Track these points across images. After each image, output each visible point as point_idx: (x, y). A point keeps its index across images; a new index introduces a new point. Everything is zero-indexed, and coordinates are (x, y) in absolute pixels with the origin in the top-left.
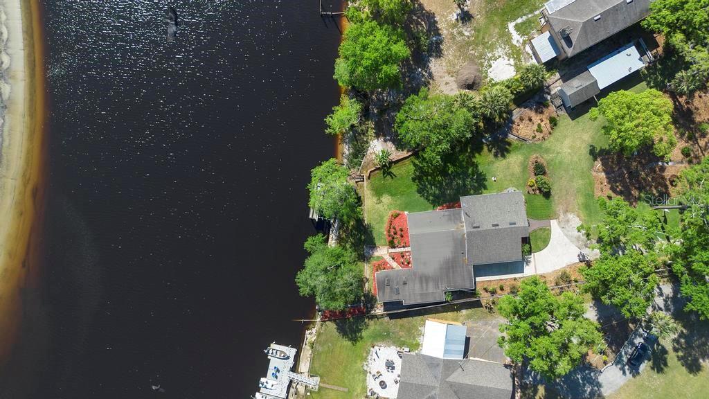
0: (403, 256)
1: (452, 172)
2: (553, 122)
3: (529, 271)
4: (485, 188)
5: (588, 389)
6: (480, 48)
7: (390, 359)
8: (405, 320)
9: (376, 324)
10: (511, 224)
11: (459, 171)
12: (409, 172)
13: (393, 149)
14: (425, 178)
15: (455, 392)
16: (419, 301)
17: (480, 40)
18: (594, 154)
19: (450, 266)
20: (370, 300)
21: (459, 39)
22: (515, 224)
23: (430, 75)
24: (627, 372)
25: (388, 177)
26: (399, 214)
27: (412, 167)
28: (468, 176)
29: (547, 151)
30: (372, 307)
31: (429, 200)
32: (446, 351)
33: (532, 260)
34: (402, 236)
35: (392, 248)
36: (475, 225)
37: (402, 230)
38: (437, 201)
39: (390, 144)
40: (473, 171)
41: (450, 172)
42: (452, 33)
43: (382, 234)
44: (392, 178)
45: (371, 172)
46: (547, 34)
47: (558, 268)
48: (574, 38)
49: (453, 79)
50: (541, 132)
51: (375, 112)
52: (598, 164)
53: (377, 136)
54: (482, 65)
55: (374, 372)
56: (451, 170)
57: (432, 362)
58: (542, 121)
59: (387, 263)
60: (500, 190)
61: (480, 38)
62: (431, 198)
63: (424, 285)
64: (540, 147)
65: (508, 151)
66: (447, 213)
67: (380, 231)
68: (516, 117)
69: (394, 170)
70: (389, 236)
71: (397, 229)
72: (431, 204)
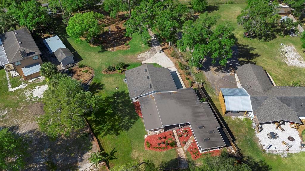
0: (182, 136)
1: (112, 110)
2: (82, 67)
3: (174, 69)
6: (21, 104)
7: (268, 136)
9: (245, 151)
12: (112, 139)
13: (90, 153)
14: (116, 127)
18: (104, 50)
21: (8, 117)
22: (146, 70)
23: (30, 132)
25: (115, 154)
26: (147, 142)
27: (107, 137)
28: (116, 101)
29: (100, 68)
31: (134, 122)
32: (243, 94)
34: (165, 138)
35: (176, 145)
36: (149, 87)
37: (160, 138)
38: (135, 117)
39: (85, 156)
40: (112, 99)
41: (112, 112)
43: (166, 154)
44: (116, 151)
46: (24, 69)
50: (88, 70)
52: (109, 49)
53: (76, 168)
54: (33, 102)
55: (285, 147)
56: (110, 111)
58: (81, 71)
59: (190, 147)
60: (125, 85)
61: (13, 104)
62: (132, 121)
63: (200, 114)
64: (97, 70)
65: (99, 84)
66: (143, 105)
67: (163, 156)
69: (108, 151)
70: (167, 148)
71: (160, 141)
72: (137, 120)
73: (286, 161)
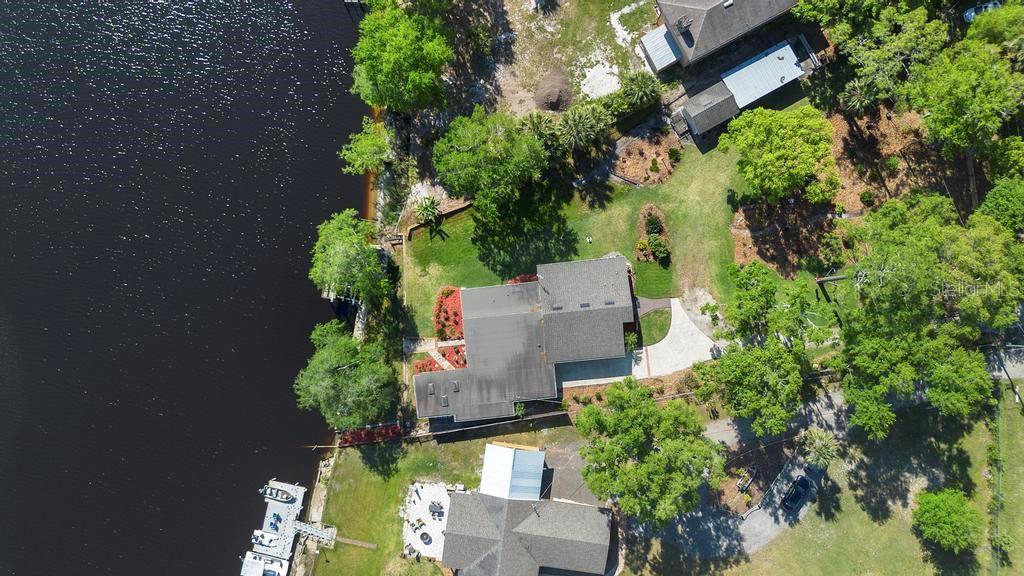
0: (458, 352)
1: (529, 230)
2: (675, 157)
3: (639, 372)
4: (576, 252)
5: (724, 543)
6: (570, 50)
7: (437, 500)
8: (460, 444)
9: (417, 451)
10: (607, 304)
11: (540, 228)
12: (467, 231)
13: (445, 196)
14: (490, 239)
15: (527, 549)
16: (478, 417)
17: (569, 38)
18: (734, 202)
19: (521, 366)
20: (410, 418)
21: (539, 36)
22: (613, 303)
23: (498, 89)
24: (782, 519)
25: (438, 237)
26: (452, 292)
27: (471, 223)
28: (551, 236)
29: (666, 198)
30: (413, 426)
31: (495, 271)
32: (513, 488)
33: (643, 356)
34: (456, 323)
35: (442, 340)
36: (555, 305)
37: (456, 314)
38: (507, 272)
39: (439, 189)
40: (559, 229)
41: (526, 230)
42: (529, 29)
43: (429, 321)
44: (444, 239)
45: (411, 230)
46: (663, 29)
47: (681, 368)
48: (696, 34)
49: (531, 94)
50: (657, 171)
51: (418, 142)
52: (740, 217)
53: (422, 177)
54: (572, 74)
55: (414, 520)
56: (527, 226)
57: (493, 505)
58: (658, 155)
59: (435, 362)
60: (598, 255)
61: (570, 36)
62: (499, 267)
63: (485, 392)
64: (655, 193)
65: (609, 200)
66: (517, 289)
67: (425, 315)
68: (620, 150)
69: (446, 227)
70: (438, 323)
71: (450, 313)
72: (499, 275)
73: (392, 510)
